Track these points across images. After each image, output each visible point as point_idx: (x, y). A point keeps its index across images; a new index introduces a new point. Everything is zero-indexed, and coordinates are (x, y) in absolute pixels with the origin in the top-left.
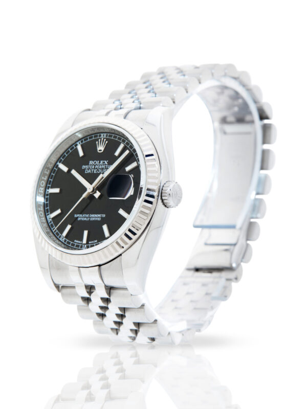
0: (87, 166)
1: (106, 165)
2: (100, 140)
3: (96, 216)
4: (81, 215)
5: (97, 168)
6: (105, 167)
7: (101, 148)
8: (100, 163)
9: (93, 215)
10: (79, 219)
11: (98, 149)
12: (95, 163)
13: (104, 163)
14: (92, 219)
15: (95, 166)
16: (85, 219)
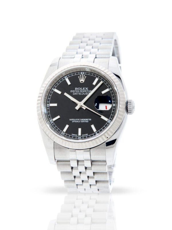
0: (74, 91)
1: (87, 90)
2: (80, 76)
3: (85, 119)
4: (74, 119)
5: (81, 92)
6: (87, 91)
7: (82, 80)
8: (82, 89)
9: (83, 119)
10: (73, 122)
11: (80, 81)
12: (79, 89)
13: (86, 89)
14: (82, 122)
15: (79, 90)
16: (77, 122)
